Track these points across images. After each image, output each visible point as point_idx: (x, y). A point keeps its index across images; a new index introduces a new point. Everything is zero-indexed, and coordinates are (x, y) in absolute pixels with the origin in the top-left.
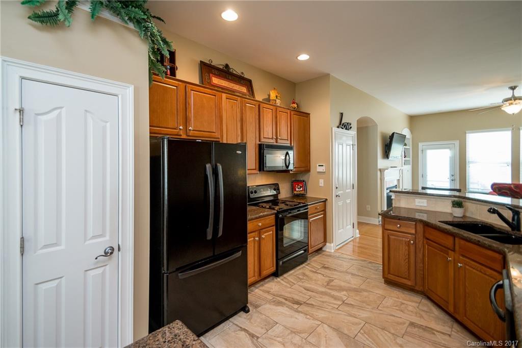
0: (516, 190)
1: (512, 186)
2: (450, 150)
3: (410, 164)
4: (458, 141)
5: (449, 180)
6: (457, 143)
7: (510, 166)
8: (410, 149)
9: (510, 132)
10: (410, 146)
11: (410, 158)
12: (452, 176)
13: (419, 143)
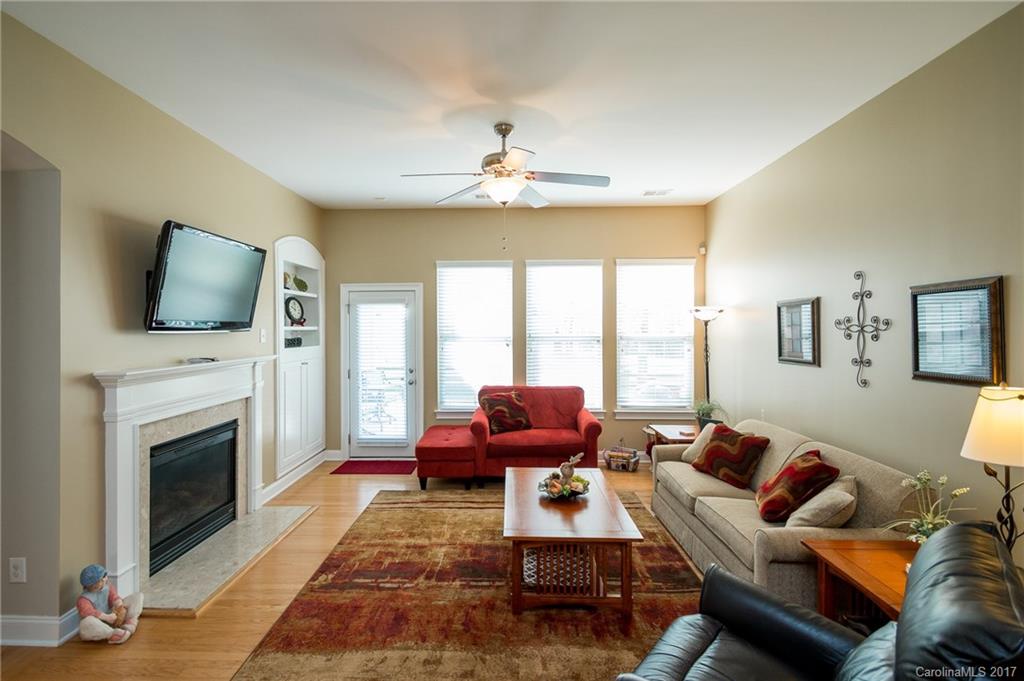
0: (518, 403)
1: (513, 394)
2: (407, 306)
3: (318, 344)
4: (421, 284)
5: (403, 383)
6: (419, 288)
7: (511, 346)
8: (317, 299)
9: (511, 269)
10: (317, 293)
11: (318, 325)
12: (411, 372)
13: (342, 285)
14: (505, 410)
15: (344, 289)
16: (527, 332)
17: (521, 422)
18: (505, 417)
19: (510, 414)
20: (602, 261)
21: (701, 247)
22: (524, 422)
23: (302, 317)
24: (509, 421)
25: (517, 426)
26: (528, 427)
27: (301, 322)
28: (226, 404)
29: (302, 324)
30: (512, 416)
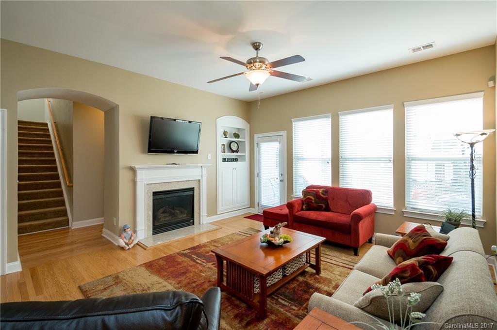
1: (321, 190)
2: (279, 143)
4: (286, 131)
5: (278, 181)
6: (285, 133)
7: (330, 163)
8: (244, 142)
9: (330, 119)
10: (245, 139)
11: (245, 153)
12: (282, 175)
13: (255, 135)
14: (313, 198)
15: (256, 136)
16: (340, 155)
17: (322, 206)
18: (312, 202)
19: (315, 200)
20: (393, 105)
21: (490, 80)
22: (324, 207)
23: (237, 149)
24: (315, 205)
25: (319, 209)
26: (328, 209)
27: (237, 151)
28: (188, 181)
29: (237, 152)
30: (316, 202)
